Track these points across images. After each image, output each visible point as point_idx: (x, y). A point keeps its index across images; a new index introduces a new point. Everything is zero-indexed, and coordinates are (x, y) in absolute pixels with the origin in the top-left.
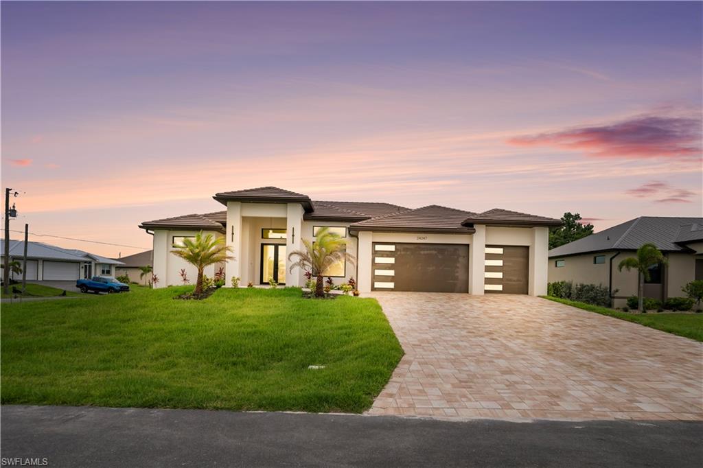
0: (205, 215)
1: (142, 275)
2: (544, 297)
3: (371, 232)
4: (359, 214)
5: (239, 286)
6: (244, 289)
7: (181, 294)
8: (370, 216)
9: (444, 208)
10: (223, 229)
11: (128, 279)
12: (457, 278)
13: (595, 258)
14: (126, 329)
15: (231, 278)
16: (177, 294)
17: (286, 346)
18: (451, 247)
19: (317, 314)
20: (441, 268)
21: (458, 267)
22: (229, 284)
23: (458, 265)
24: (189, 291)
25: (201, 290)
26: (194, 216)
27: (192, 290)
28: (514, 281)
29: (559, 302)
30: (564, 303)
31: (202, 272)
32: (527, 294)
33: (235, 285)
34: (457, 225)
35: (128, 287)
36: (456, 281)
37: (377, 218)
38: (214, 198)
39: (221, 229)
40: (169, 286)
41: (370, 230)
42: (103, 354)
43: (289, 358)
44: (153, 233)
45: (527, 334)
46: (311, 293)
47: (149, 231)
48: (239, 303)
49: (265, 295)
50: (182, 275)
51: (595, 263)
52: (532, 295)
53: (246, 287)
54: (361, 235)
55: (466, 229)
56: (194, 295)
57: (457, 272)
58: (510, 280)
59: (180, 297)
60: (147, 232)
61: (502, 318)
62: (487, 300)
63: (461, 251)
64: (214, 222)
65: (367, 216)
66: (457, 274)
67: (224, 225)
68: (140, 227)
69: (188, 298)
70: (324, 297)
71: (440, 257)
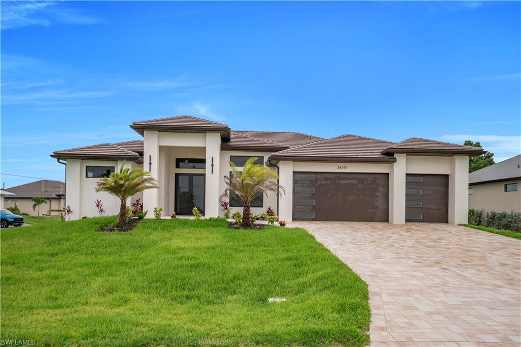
0: (118, 145)
1: (35, 206)
2: (465, 225)
3: (292, 162)
4: (276, 144)
5: (162, 218)
6: (168, 220)
7: (103, 226)
8: (288, 145)
9: (359, 137)
10: (140, 159)
11: (18, 210)
12: (377, 207)
13: (506, 185)
14: (59, 264)
15: (153, 210)
16: (99, 225)
17: (236, 278)
18: (371, 176)
19: (254, 245)
20: (360, 197)
21: (377, 196)
22: (151, 215)
23: (377, 194)
24: (110, 223)
25: (124, 221)
26: (108, 145)
27: (112, 222)
28: (435, 210)
29: (484, 230)
30: (490, 232)
31: (125, 203)
32: (447, 222)
33: (158, 216)
34: (377, 155)
35: (22, 219)
36: (376, 211)
37: (296, 147)
38: (131, 126)
39: (138, 158)
40: (83, 218)
41: (291, 160)
42: (45, 291)
43: (243, 291)
44: (65, 162)
45: (473, 263)
46: (236, 223)
47: (60, 161)
48: (167, 235)
49: (192, 226)
50: (98, 206)
51: (506, 191)
52: (453, 224)
53: (170, 218)
54: (281, 165)
55: (387, 158)
56: (117, 227)
57: (377, 201)
58: (430, 209)
59: (102, 229)
60: (59, 161)
61: (438, 247)
62: (411, 229)
63: (381, 181)
64: (130, 152)
65: (285, 146)
66: (376, 204)
67: (141, 154)
68: (52, 156)
69: (111, 230)
70: (251, 228)
71: (360, 186)
